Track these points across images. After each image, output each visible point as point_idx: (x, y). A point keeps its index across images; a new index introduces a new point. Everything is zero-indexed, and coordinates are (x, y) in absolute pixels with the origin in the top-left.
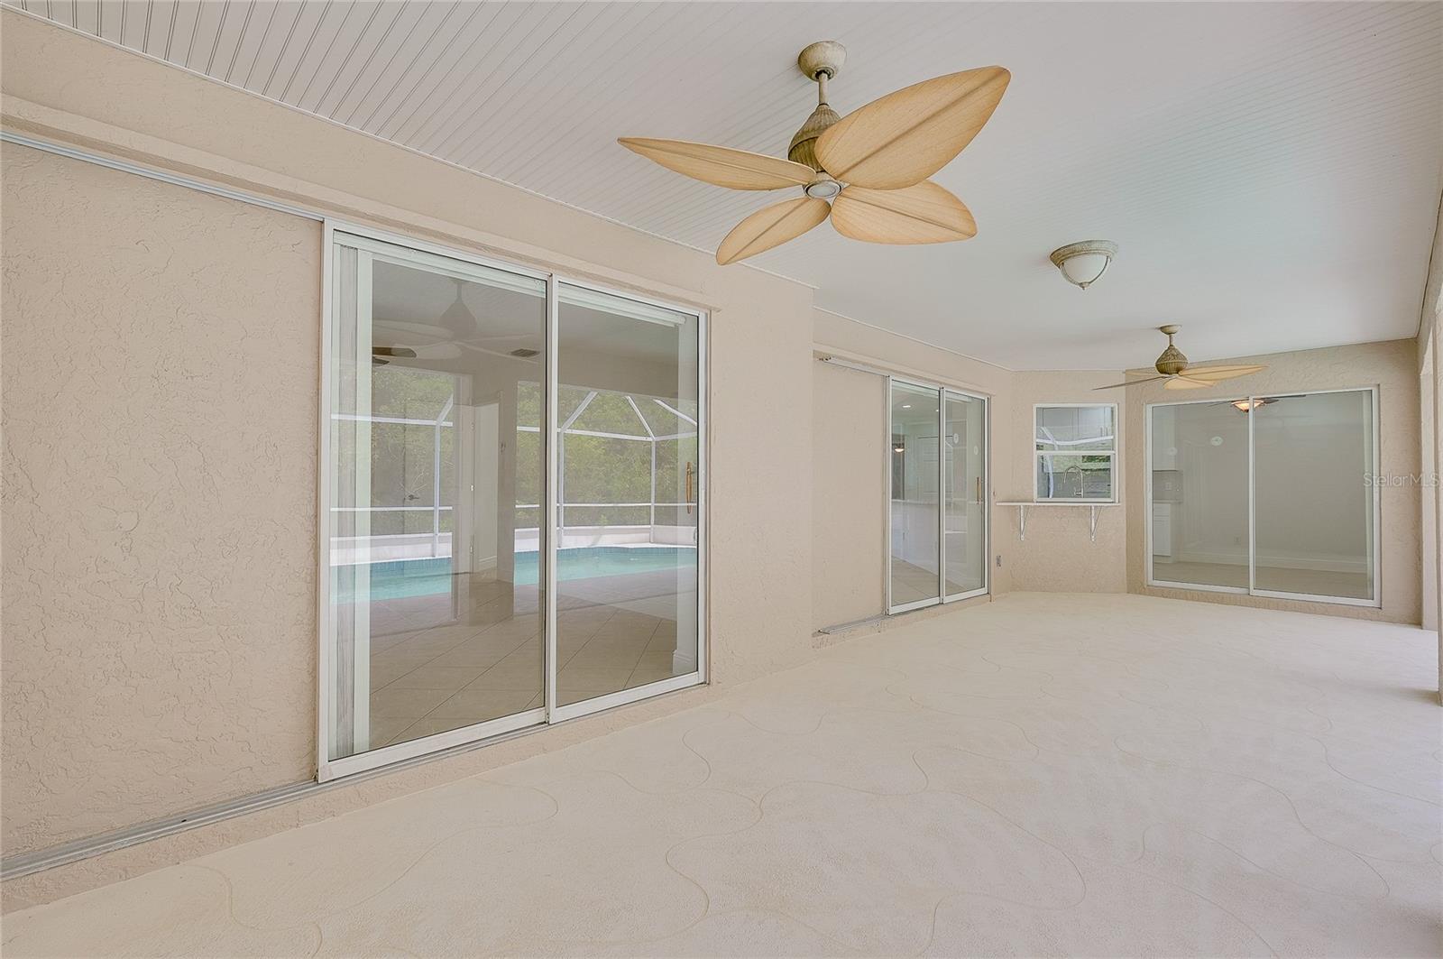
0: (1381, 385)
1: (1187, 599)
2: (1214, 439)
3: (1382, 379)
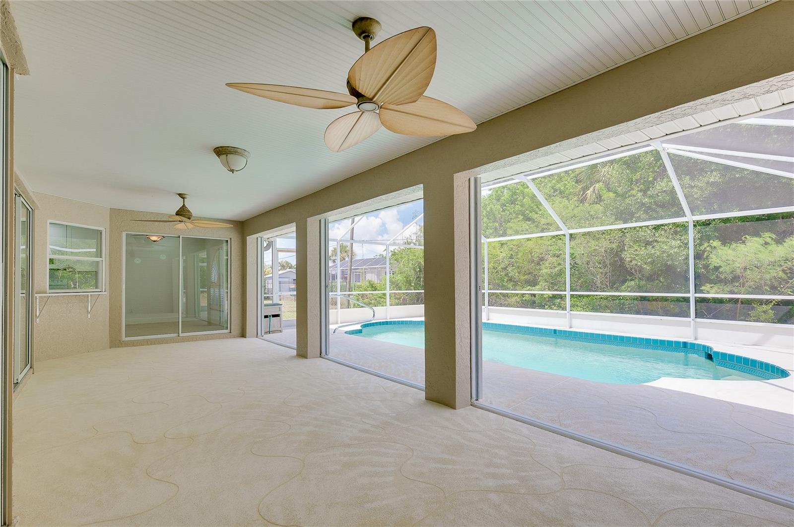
0: (232, 239)
1: (148, 345)
2: (161, 256)
3: (232, 235)
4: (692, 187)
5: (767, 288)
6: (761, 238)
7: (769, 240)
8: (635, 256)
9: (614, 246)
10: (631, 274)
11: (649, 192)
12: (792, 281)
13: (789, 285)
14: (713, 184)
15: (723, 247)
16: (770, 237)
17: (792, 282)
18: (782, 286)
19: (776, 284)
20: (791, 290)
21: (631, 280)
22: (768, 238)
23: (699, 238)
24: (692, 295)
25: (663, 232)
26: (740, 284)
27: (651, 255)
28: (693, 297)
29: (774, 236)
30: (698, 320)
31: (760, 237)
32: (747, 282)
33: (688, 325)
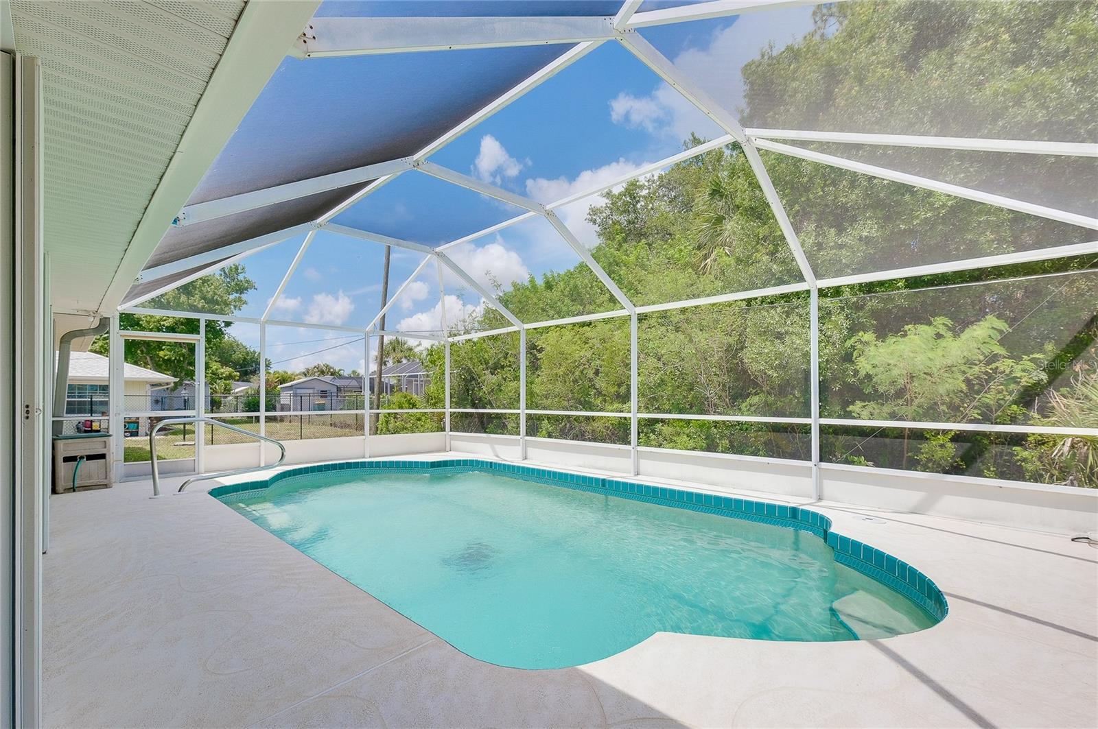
4: (841, 247)
5: (944, 408)
6: (932, 327)
7: (942, 331)
8: (758, 355)
9: (731, 340)
10: (756, 385)
11: (778, 255)
12: (980, 396)
13: (975, 403)
14: (867, 241)
15: (880, 343)
16: (944, 324)
17: (980, 399)
18: (965, 405)
19: (957, 401)
20: (979, 412)
21: (756, 395)
22: (941, 326)
23: (847, 328)
24: (814, 421)
25: (796, 318)
26: (907, 401)
27: (779, 355)
28: (815, 426)
29: (949, 322)
30: (824, 465)
31: (929, 324)
32: (916, 398)
33: (807, 473)
